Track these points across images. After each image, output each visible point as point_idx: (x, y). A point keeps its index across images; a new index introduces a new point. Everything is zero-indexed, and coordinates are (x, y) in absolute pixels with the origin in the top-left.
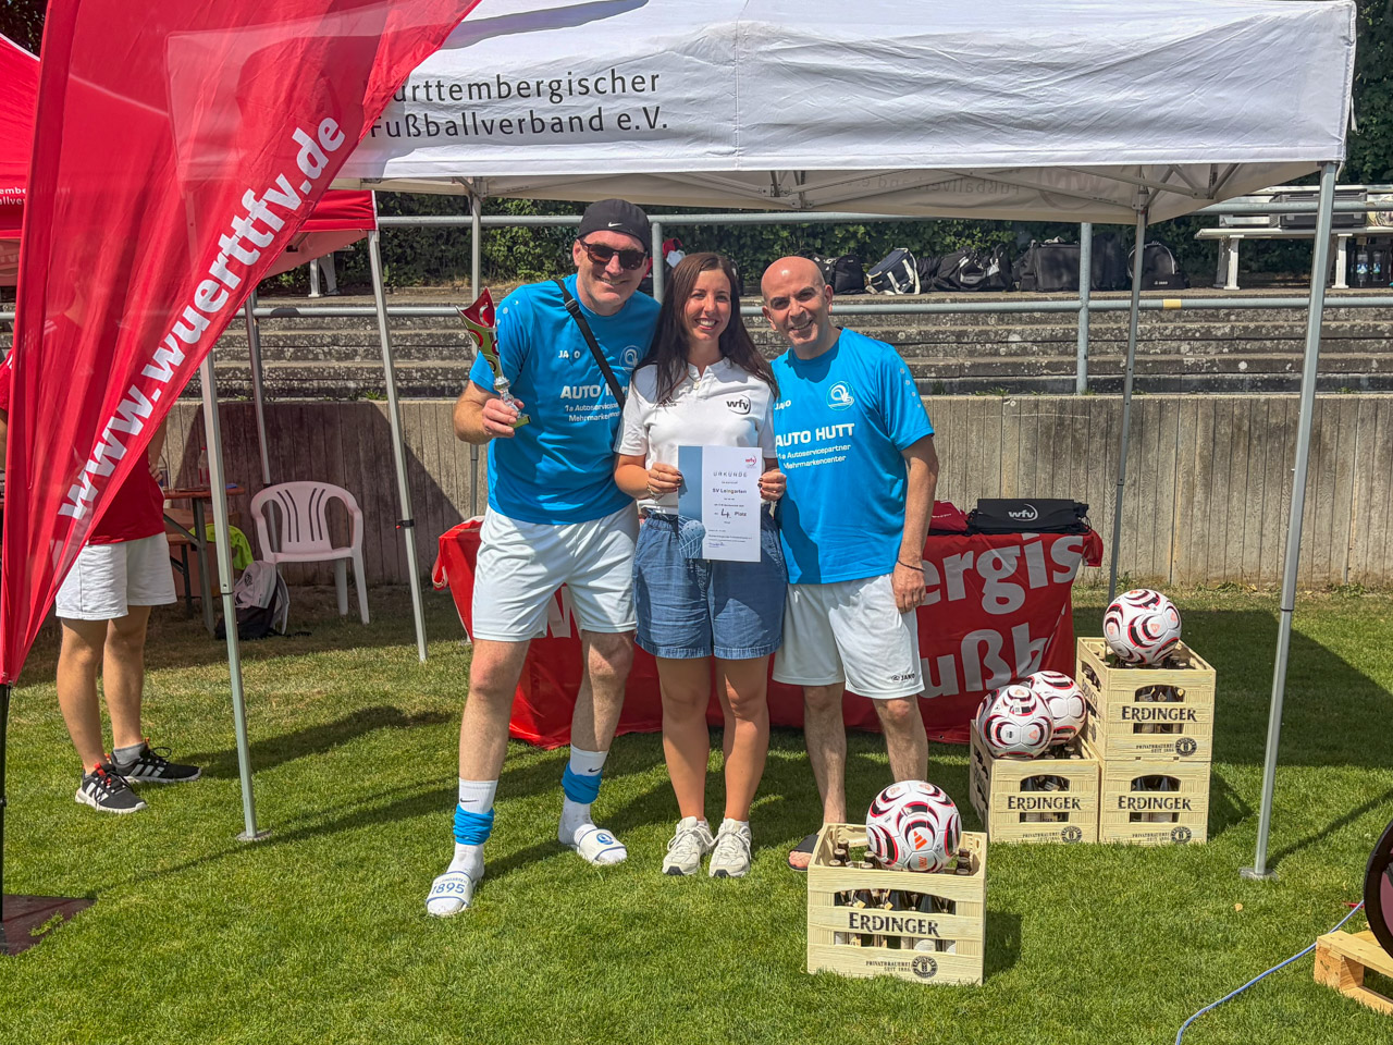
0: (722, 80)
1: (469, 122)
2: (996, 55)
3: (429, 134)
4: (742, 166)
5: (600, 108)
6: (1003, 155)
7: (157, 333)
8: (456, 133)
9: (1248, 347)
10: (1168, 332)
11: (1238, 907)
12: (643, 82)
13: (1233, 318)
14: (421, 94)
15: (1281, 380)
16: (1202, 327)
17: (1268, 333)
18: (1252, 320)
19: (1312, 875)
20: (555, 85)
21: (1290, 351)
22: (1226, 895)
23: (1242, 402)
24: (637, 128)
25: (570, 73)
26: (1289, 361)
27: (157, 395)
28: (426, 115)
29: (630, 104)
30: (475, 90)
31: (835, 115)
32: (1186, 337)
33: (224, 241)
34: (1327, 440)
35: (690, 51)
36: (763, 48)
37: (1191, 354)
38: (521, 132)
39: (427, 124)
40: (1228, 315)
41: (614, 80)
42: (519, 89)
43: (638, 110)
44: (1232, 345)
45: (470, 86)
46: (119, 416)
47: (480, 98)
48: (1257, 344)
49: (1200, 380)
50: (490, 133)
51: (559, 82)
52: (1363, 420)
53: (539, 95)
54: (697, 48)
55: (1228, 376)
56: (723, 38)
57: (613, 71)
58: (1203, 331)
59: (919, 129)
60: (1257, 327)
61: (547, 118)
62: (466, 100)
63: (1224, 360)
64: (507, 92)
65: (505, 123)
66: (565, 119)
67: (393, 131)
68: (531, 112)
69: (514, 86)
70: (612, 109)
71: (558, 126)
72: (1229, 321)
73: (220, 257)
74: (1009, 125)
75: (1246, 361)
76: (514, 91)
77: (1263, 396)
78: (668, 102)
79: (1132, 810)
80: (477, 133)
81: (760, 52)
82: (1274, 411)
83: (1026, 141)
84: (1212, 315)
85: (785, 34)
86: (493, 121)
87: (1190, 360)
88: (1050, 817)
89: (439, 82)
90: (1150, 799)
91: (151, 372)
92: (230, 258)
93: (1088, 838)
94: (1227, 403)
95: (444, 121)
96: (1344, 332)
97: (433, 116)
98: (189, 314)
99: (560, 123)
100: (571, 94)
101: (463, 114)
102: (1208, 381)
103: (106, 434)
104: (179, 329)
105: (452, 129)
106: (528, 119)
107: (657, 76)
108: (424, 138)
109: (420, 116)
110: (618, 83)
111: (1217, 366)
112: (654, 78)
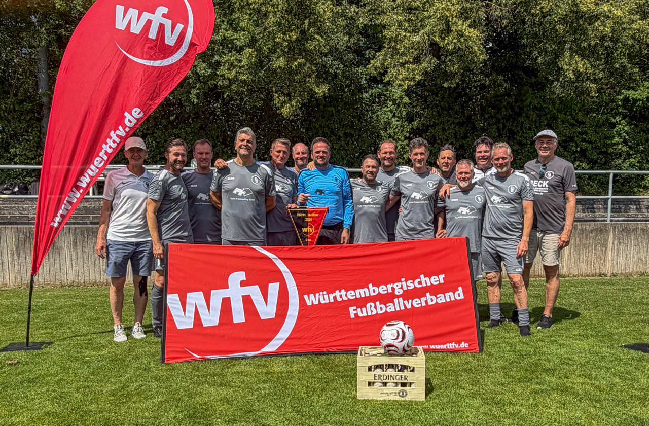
7: (82, 173)
27: (81, 191)
33: (104, 146)
46: (69, 196)
73: (103, 150)
91: (79, 184)
92: (106, 151)
98: (92, 167)
103: (65, 202)
104: (89, 171)
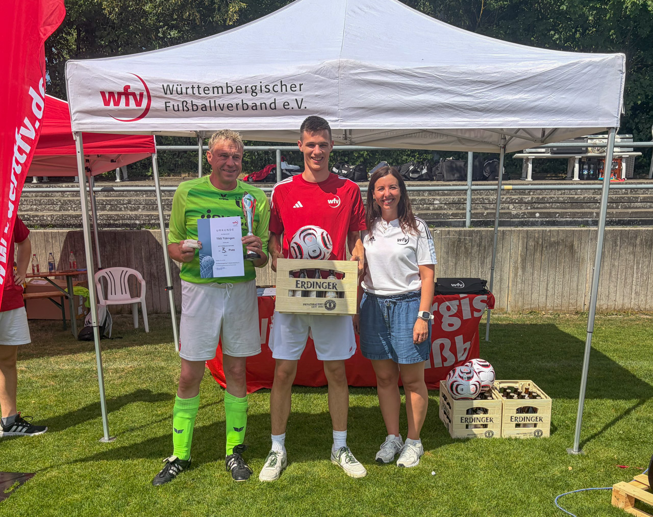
0: (333, 86)
1: (213, 105)
2: (461, 76)
3: (193, 110)
4: (342, 127)
5: (275, 99)
6: (464, 123)
8: (206, 110)
9: (539, 206)
10: (504, 200)
11: (570, 468)
12: (296, 87)
13: (531, 193)
14: (190, 91)
15: (554, 221)
16: (519, 198)
17: (548, 200)
18: (540, 194)
19: (600, 452)
20: (254, 88)
21: (557, 208)
22: (563, 462)
23: (539, 231)
24: (292, 108)
25: (261, 82)
26: (558, 213)
28: (192, 101)
29: (290, 98)
30: (216, 90)
31: (386, 103)
32: (512, 202)
34: (576, 248)
35: (318, 73)
36: (352, 72)
37: (514, 209)
38: (237, 110)
39: (192, 105)
40: (529, 192)
41: (282, 86)
42: (237, 89)
43: (293, 100)
44: (532, 206)
45: (213, 88)
47: (218, 93)
48: (543, 205)
49: (519, 221)
50: (222, 110)
51: (256, 86)
52: (591, 239)
53: (246, 92)
54: (321, 71)
55: (531, 219)
56: (333, 67)
57: (281, 81)
58: (519, 199)
59: (425, 110)
60: (543, 198)
61: (250, 103)
62: (211, 94)
63: (529, 212)
64: (231, 91)
65: (230, 105)
66: (258, 104)
67: (176, 108)
68: (242, 100)
69: (234, 88)
70: (280, 100)
71: (255, 107)
72: (530, 195)
74: (466, 109)
75: (539, 213)
76: (234, 91)
77: (548, 229)
78: (307, 97)
79: (516, 422)
80: (216, 110)
81: (351, 74)
82: (553, 235)
83: (474, 117)
84: (523, 192)
85: (361, 65)
86: (224, 104)
87: (514, 212)
88: (479, 426)
89: (198, 86)
90: (525, 417)
93: (497, 435)
94: (532, 231)
95: (200, 104)
96: (581, 200)
97: (195, 102)
99: (256, 106)
100: (261, 92)
101: (210, 101)
102: (523, 221)
105: (204, 108)
106: (241, 104)
107: (302, 84)
108: (191, 112)
109: (189, 102)
110: (284, 87)
111: (526, 215)
112: (300, 85)
